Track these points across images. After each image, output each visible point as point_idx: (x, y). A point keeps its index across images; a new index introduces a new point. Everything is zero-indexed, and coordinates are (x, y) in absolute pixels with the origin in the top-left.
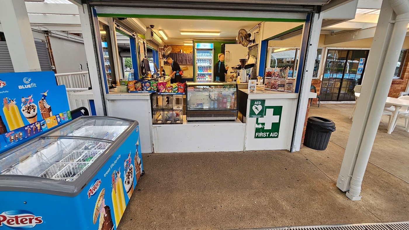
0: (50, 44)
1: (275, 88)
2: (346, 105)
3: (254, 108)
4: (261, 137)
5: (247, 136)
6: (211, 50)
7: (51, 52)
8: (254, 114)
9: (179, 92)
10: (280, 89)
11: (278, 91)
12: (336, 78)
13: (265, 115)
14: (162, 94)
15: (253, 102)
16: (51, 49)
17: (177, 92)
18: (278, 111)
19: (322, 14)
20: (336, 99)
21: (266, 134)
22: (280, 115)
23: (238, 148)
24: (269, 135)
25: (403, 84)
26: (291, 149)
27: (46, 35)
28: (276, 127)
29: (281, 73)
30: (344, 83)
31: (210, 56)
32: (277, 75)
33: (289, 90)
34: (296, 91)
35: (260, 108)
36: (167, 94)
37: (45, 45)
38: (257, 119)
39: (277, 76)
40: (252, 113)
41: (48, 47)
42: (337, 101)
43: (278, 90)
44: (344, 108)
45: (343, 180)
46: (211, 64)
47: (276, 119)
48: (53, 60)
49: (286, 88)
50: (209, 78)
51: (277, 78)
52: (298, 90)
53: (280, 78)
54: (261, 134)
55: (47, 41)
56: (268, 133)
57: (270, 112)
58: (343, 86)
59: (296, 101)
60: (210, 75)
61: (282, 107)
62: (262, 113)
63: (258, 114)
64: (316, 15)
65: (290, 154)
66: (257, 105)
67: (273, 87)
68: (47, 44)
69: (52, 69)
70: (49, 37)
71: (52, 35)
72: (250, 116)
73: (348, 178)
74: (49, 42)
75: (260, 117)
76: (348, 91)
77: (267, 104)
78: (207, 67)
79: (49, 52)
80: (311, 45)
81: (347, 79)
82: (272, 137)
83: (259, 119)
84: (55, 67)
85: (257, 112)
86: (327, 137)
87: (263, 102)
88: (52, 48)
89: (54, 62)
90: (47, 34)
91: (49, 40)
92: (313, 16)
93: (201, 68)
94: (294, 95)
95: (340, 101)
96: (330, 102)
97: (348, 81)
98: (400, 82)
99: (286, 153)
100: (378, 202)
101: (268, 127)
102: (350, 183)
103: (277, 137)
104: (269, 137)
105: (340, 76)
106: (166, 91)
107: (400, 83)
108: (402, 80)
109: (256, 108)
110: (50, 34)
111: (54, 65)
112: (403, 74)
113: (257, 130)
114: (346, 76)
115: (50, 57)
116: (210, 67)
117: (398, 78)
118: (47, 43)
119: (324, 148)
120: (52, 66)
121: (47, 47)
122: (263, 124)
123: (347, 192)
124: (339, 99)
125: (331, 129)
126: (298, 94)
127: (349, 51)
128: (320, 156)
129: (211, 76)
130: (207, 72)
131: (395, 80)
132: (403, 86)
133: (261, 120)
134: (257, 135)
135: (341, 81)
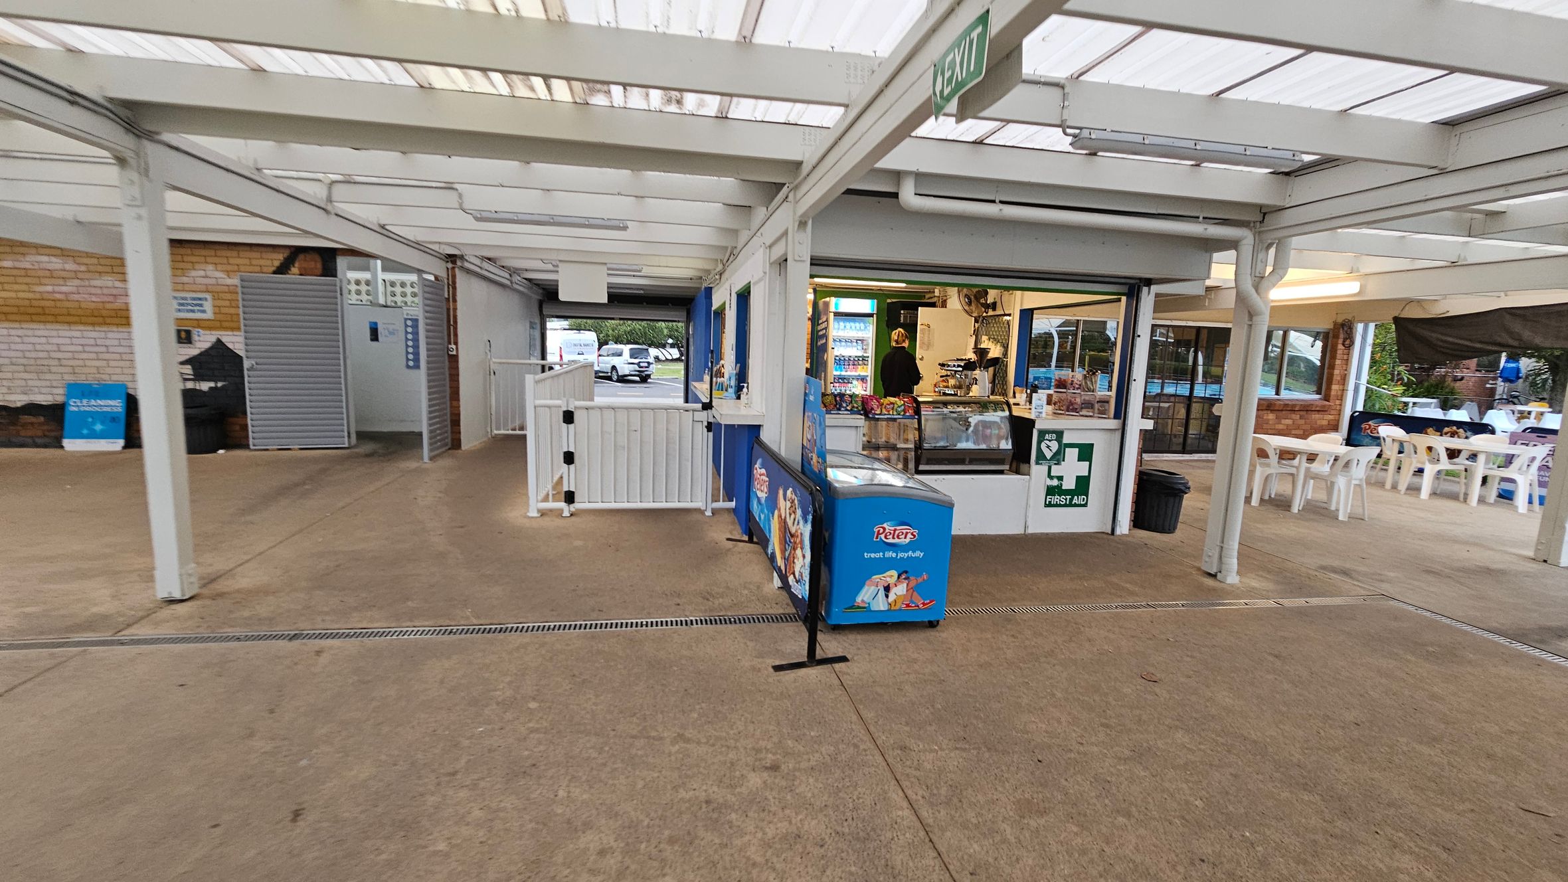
0: (454, 288)
1: (1075, 410)
2: (1205, 464)
3: (1043, 446)
4: (1057, 505)
5: (1031, 502)
6: (871, 315)
7: (455, 309)
8: (1044, 458)
9: (908, 414)
10: (1084, 412)
11: (1082, 416)
12: (1175, 396)
13: (1064, 461)
14: (877, 417)
15: (1042, 433)
16: (455, 301)
17: (902, 413)
18: (1086, 453)
19: (1153, 287)
20: (1180, 448)
21: (1066, 499)
22: (1090, 460)
23: (1014, 529)
24: (1071, 500)
25: (1333, 412)
26: (1113, 530)
27: (450, 265)
28: (1083, 484)
29: (1086, 383)
30: (1196, 408)
31: (868, 331)
32: (1077, 386)
33: (1103, 413)
34: (1116, 416)
35: (1055, 446)
36: (886, 417)
37: (443, 290)
38: (1050, 468)
39: (1078, 389)
40: (1041, 457)
41: (449, 295)
42: (1183, 452)
43: (1081, 413)
44: (1199, 468)
45: (1210, 554)
46: (865, 350)
47: (1082, 469)
48: (456, 329)
49: (1096, 411)
50: (860, 388)
51: (1079, 391)
52: (1121, 412)
53: (1084, 391)
54: (1056, 499)
55: (448, 279)
56: (1068, 497)
57: (1072, 454)
58: (1193, 415)
59: (1118, 435)
60: (863, 379)
61: (1093, 445)
62: (1058, 457)
63: (1052, 458)
64: (1145, 289)
65: (1112, 537)
66: (1050, 441)
67: (1070, 408)
68: (449, 288)
69: (450, 353)
70: (457, 270)
71: (467, 265)
72: (1037, 463)
73: (1218, 549)
74: (454, 283)
75: (1055, 464)
76: (1207, 430)
77: (1065, 440)
78: (856, 359)
79: (448, 310)
80: (1139, 336)
81: (1201, 398)
82: (1076, 505)
83: (1054, 468)
84: (457, 348)
85: (1049, 455)
86: (1176, 505)
87: (1059, 434)
88: (459, 298)
89: (456, 335)
90: (454, 262)
91: (454, 277)
92: (1139, 291)
93: (841, 361)
94: (1113, 424)
95: (1190, 452)
96: (1165, 455)
97: (1204, 403)
98: (1324, 406)
99: (1105, 536)
100: (1263, 584)
101: (1069, 484)
102: (1220, 557)
103: (1085, 505)
104: (1071, 505)
105: (1184, 390)
106: (884, 411)
107: (1323, 410)
108: (1327, 403)
109: (1048, 447)
110: (459, 263)
111: (456, 343)
112: (1329, 388)
113: (1051, 491)
114: (1199, 391)
115: (449, 321)
116: (864, 359)
117: (1318, 396)
118: (449, 284)
119: (1172, 528)
120: (450, 346)
121: (446, 296)
122: (1060, 478)
123: (1219, 574)
124: (1188, 448)
125: (1183, 488)
126: (1121, 421)
127: (1199, 329)
128: (1166, 540)
129: (866, 383)
130: (856, 371)
131: (1312, 403)
132: (1331, 417)
133: (1056, 471)
134: (1048, 500)
135: (1188, 402)
